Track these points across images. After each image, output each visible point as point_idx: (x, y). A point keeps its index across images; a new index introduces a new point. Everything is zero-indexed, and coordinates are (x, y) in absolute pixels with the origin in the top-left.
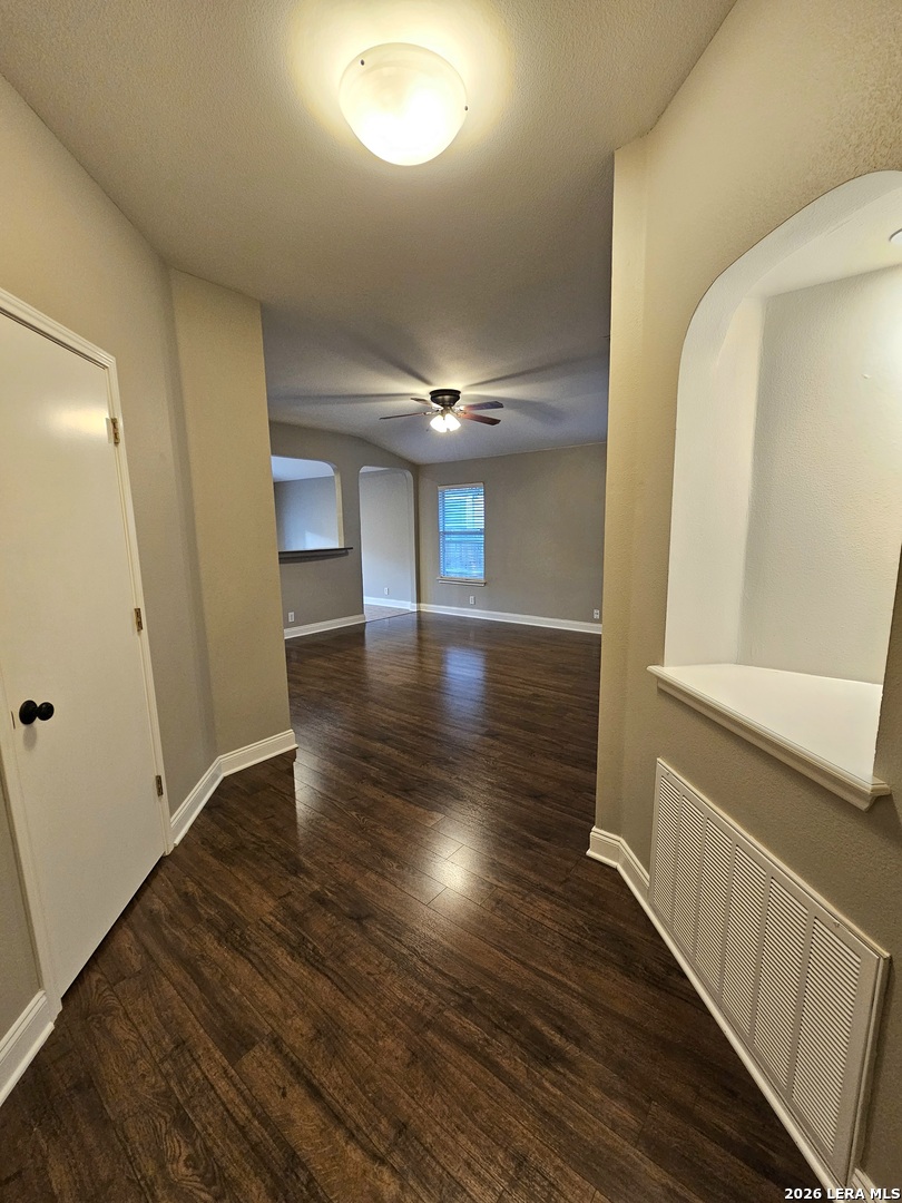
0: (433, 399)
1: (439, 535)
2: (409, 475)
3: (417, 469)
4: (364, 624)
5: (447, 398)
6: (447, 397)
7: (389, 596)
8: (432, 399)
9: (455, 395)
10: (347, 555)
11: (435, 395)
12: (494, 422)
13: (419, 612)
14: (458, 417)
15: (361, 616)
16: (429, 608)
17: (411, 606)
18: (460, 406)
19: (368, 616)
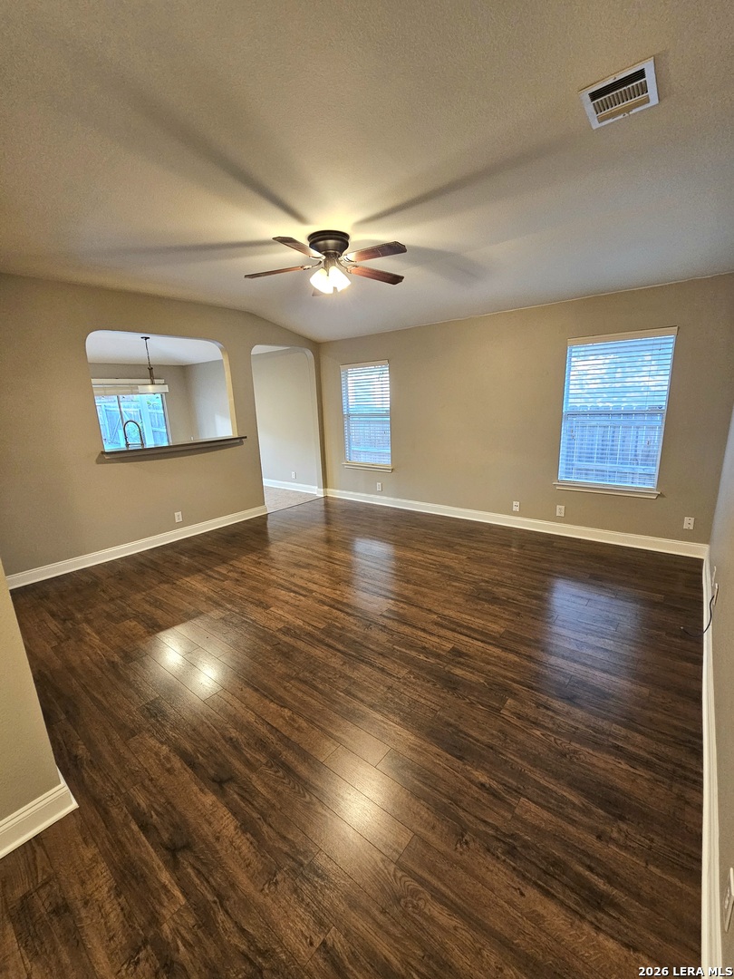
0: (313, 245)
1: (343, 417)
2: (309, 354)
3: (317, 347)
4: (265, 518)
5: (330, 244)
6: (331, 242)
7: (296, 480)
8: (311, 246)
9: (342, 239)
10: (242, 443)
11: (317, 239)
12: (395, 279)
13: (326, 497)
14: (347, 272)
15: (261, 508)
16: (336, 493)
17: (318, 492)
18: (349, 255)
19: (271, 505)
